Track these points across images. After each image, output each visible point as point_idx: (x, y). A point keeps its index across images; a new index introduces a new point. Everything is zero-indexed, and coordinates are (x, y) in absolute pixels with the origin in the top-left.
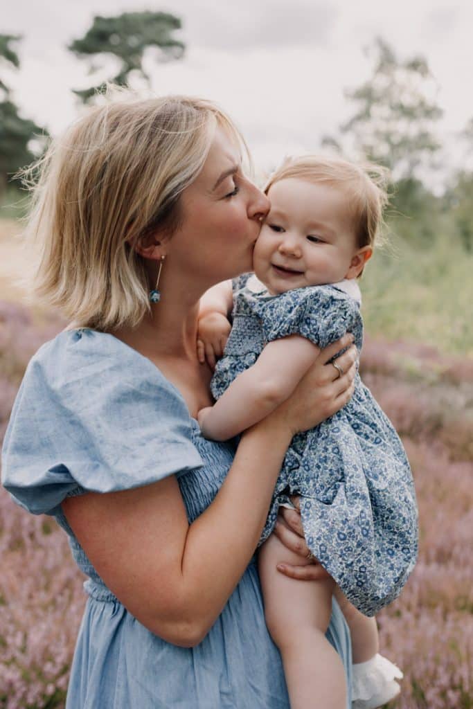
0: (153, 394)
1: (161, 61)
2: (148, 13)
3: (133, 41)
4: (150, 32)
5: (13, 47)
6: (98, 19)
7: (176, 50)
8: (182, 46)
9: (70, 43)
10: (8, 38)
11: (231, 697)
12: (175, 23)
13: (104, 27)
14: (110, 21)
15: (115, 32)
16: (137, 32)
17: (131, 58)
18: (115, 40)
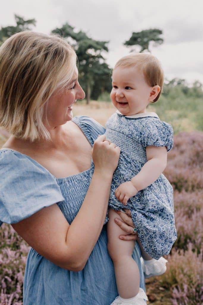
0: (31, 175)
1: (154, 46)
2: (151, 30)
3: (145, 40)
4: (151, 36)
5: (106, 45)
6: (134, 33)
7: (160, 41)
8: (162, 40)
9: (125, 42)
10: (105, 43)
11: (86, 291)
12: (160, 32)
13: (136, 36)
14: (138, 33)
15: (139, 37)
16: (147, 37)
17: (145, 46)
18: (139, 40)
